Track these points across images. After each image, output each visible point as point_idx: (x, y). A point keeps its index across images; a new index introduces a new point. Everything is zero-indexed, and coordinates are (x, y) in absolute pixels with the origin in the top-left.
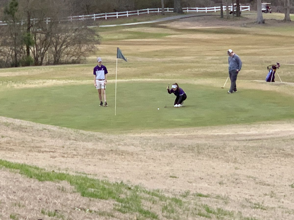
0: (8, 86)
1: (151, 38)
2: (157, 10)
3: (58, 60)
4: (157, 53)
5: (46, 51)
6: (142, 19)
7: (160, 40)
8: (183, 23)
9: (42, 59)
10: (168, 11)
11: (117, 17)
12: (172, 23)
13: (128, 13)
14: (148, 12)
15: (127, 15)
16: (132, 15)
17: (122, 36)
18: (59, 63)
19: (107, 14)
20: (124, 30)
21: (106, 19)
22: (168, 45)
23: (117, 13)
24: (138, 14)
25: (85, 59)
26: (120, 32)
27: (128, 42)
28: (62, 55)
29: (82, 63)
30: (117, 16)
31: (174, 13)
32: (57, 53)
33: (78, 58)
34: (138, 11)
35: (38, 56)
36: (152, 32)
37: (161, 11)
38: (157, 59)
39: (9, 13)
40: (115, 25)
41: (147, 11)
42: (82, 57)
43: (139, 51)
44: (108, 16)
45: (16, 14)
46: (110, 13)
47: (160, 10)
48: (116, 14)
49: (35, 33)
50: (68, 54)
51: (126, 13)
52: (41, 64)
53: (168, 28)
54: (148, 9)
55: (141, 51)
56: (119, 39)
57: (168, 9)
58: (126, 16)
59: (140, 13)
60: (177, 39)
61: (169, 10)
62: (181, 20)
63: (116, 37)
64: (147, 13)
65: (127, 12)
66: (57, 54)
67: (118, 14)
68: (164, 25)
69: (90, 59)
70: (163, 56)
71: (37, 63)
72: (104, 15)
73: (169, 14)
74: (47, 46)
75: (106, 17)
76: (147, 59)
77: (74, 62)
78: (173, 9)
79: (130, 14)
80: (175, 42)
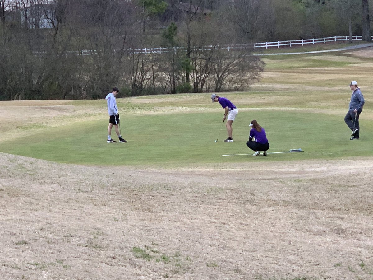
0: (131, 112)
1: (332, 66)
2: (345, 38)
3: (220, 87)
4: (329, 82)
5: (206, 77)
6: (329, 47)
7: (341, 69)
8: (370, 51)
9: (202, 86)
10: (356, 39)
11: (303, 45)
12: (359, 51)
13: (313, 41)
14: (336, 40)
15: (313, 42)
16: (318, 43)
17: (303, 64)
18: (221, 90)
19: (292, 41)
20: (306, 58)
21: (291, 46)
22: (346, 74)
23: (302, 40)
24: (325, 41)
25: (248, 87)
26: (303, 60)
27: (307, 70)
28: (224, 82)
29: (246, 91)
30: (303, 43)
31: (363, 42)
32: (219, 79)
33: (241, 85)
34: (325, 38)
35: (199, 83)
36: (335, 60)
37: (349, 40)
38: (327, 88)
39: (167, 37)
40: (299, 53)
41: (334, 39)
42: (246, 85)
43: (313, 79)
44: (293, 44)
45: (175, 39)
46: (295, 41)
47: (348, 38)
48: (301, 42)
49: (195, 59)
50: (230, 81)
51: (312, 41)
52: (201, 91)
53: (353, 57)
54: (335, 37)
55: (315, 79)
56: (298, 67)
57: (356, 37)
58: (312, 44)
59: (326, 41)
60: (358, 67)
61: (358, 38)
62: (369, 48)
63: (297, 65)
64: (334, 41)
65: (313, 39)
66: (219, 81)
67: (304, 42)
68: (350, 53)
69: (254, 87)
70: (335, 85)
71: (196, 90)
72: (289, 43)
73: (357, 43)
74: (207, 72)
75: (291, 44)
76: (317, 88)
77: (236, 90)
78: (361, 37)
79: (316, 42)
80: (356, 71)
